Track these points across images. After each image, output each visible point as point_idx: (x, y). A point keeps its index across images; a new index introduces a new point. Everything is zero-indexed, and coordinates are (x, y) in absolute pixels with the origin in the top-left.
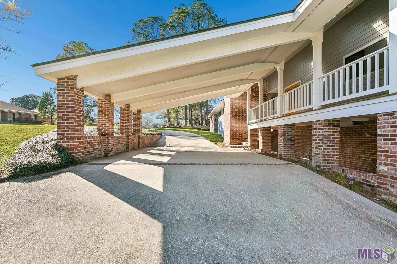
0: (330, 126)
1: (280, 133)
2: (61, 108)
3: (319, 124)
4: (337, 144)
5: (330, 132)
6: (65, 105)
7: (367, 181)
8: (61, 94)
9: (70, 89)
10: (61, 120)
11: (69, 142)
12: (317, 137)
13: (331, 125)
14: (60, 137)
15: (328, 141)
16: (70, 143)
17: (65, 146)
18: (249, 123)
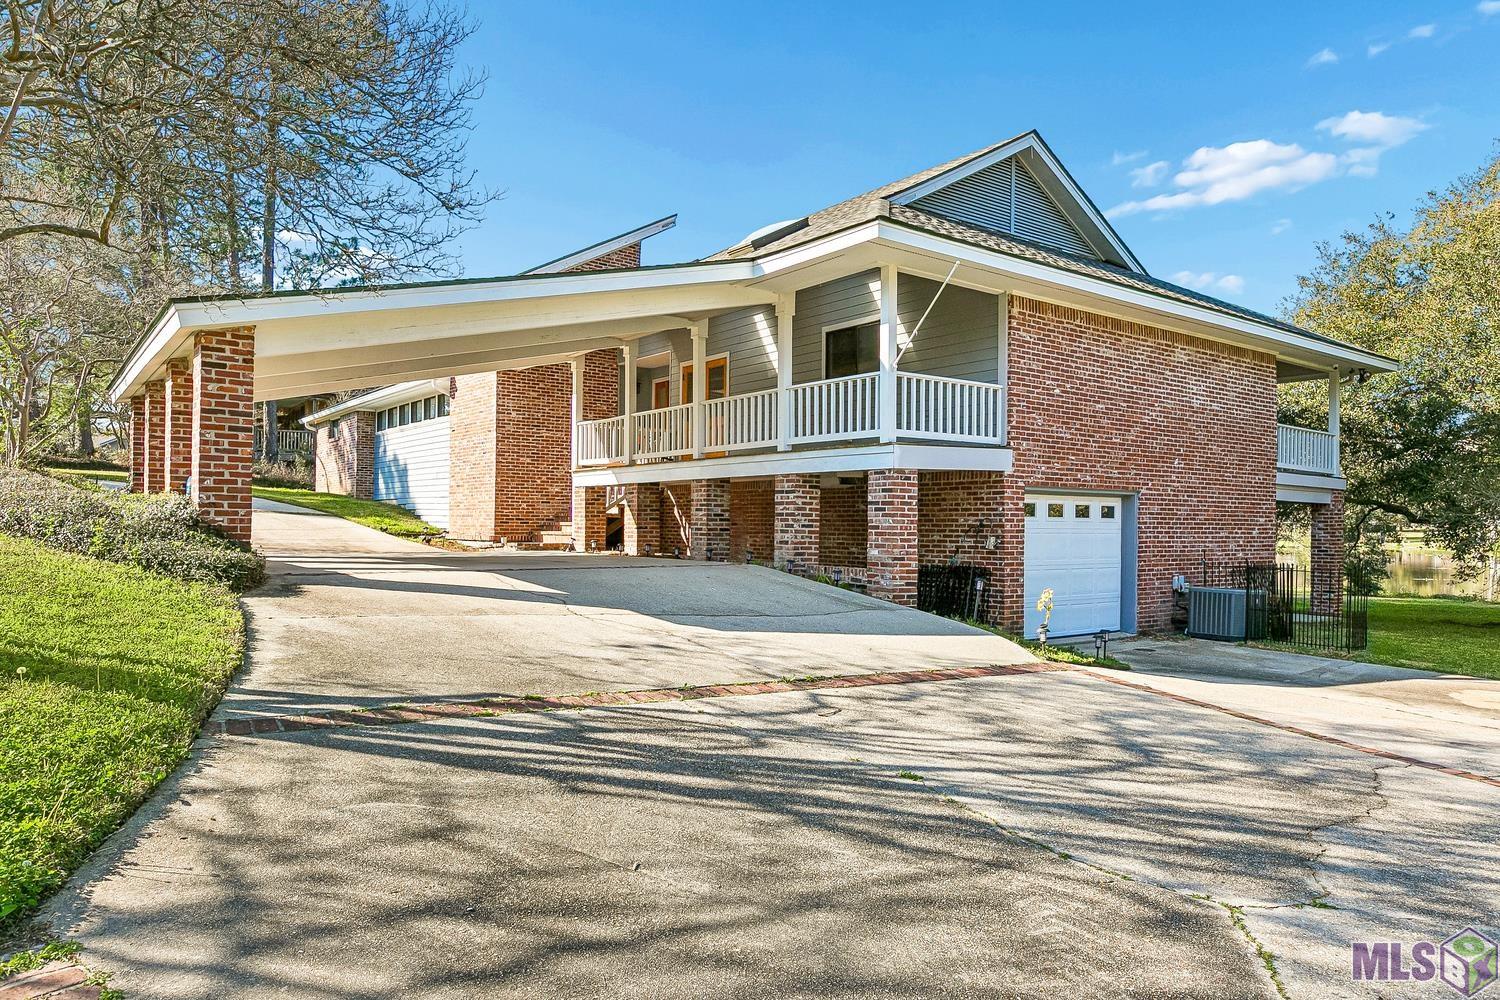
0: (805, 487)
1: (698, 500)
2: (213, 416)
3: (788, 481)
4: (816, 521)
5: (806, 497)
6: (227, 409)
7: (857, 580)
8: (213, 376)
9: (240, 363)
10: (213, 451)
11: (237, 513)
12: (785, 508)
13: (808, 485)
14: (208, 498)
15: (803, 515)
16: (239, 517)
17: (225, 524)
18: (579, 467)
